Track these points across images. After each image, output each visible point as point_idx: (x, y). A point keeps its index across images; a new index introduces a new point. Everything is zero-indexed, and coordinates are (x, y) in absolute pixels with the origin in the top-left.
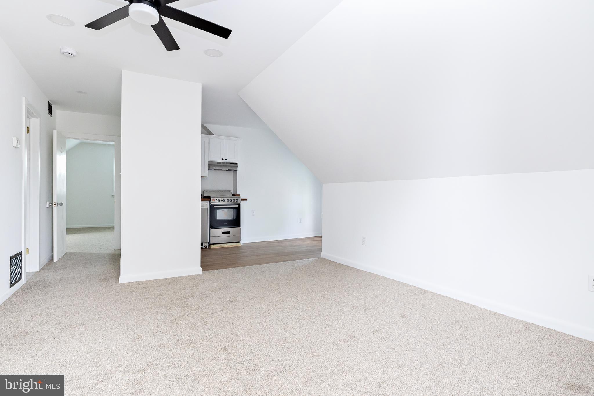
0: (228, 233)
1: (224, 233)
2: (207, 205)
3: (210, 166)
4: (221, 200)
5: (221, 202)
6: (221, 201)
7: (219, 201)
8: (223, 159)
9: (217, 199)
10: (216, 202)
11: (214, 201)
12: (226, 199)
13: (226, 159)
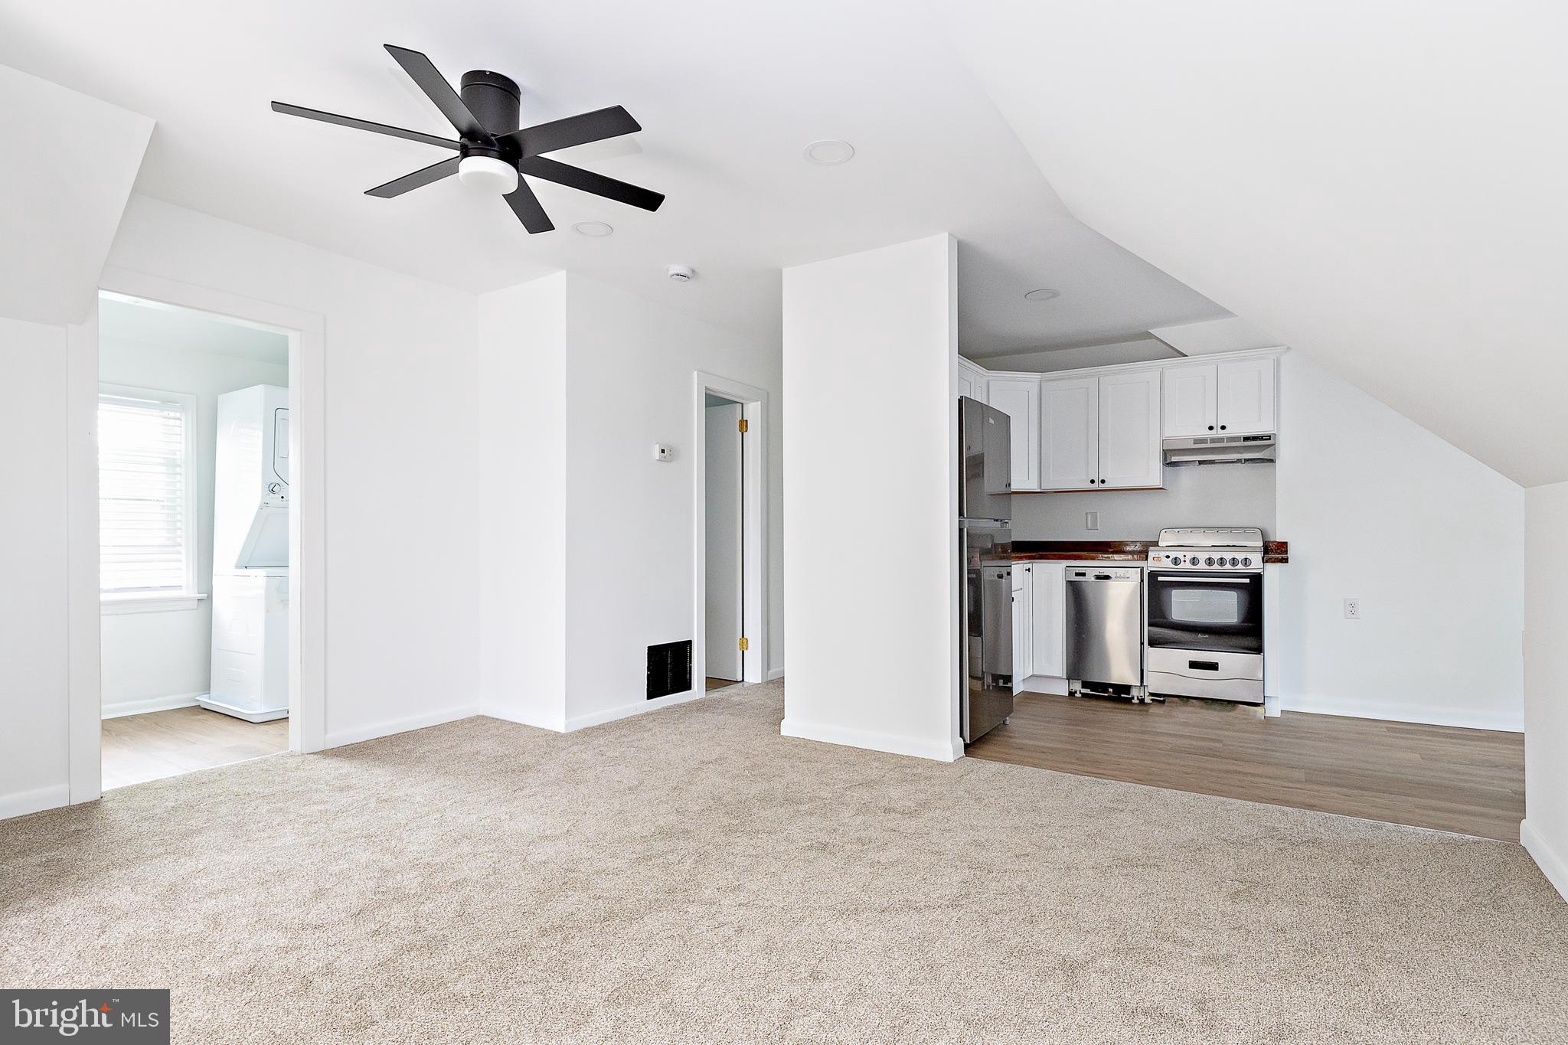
0: (1213, 666)
1: (1194, 665)
2: (1137, 573)
3: (1166, 453)
4: (1182, 559)
5: (1186, 566)
6: (1182, 563)
7: (1176, 561)
8: (1211, 428)
9: (1168, 557)
10: (1167, 565)
11: (1158, 561)
12: (1203, 556)
13: (1223, 428)
